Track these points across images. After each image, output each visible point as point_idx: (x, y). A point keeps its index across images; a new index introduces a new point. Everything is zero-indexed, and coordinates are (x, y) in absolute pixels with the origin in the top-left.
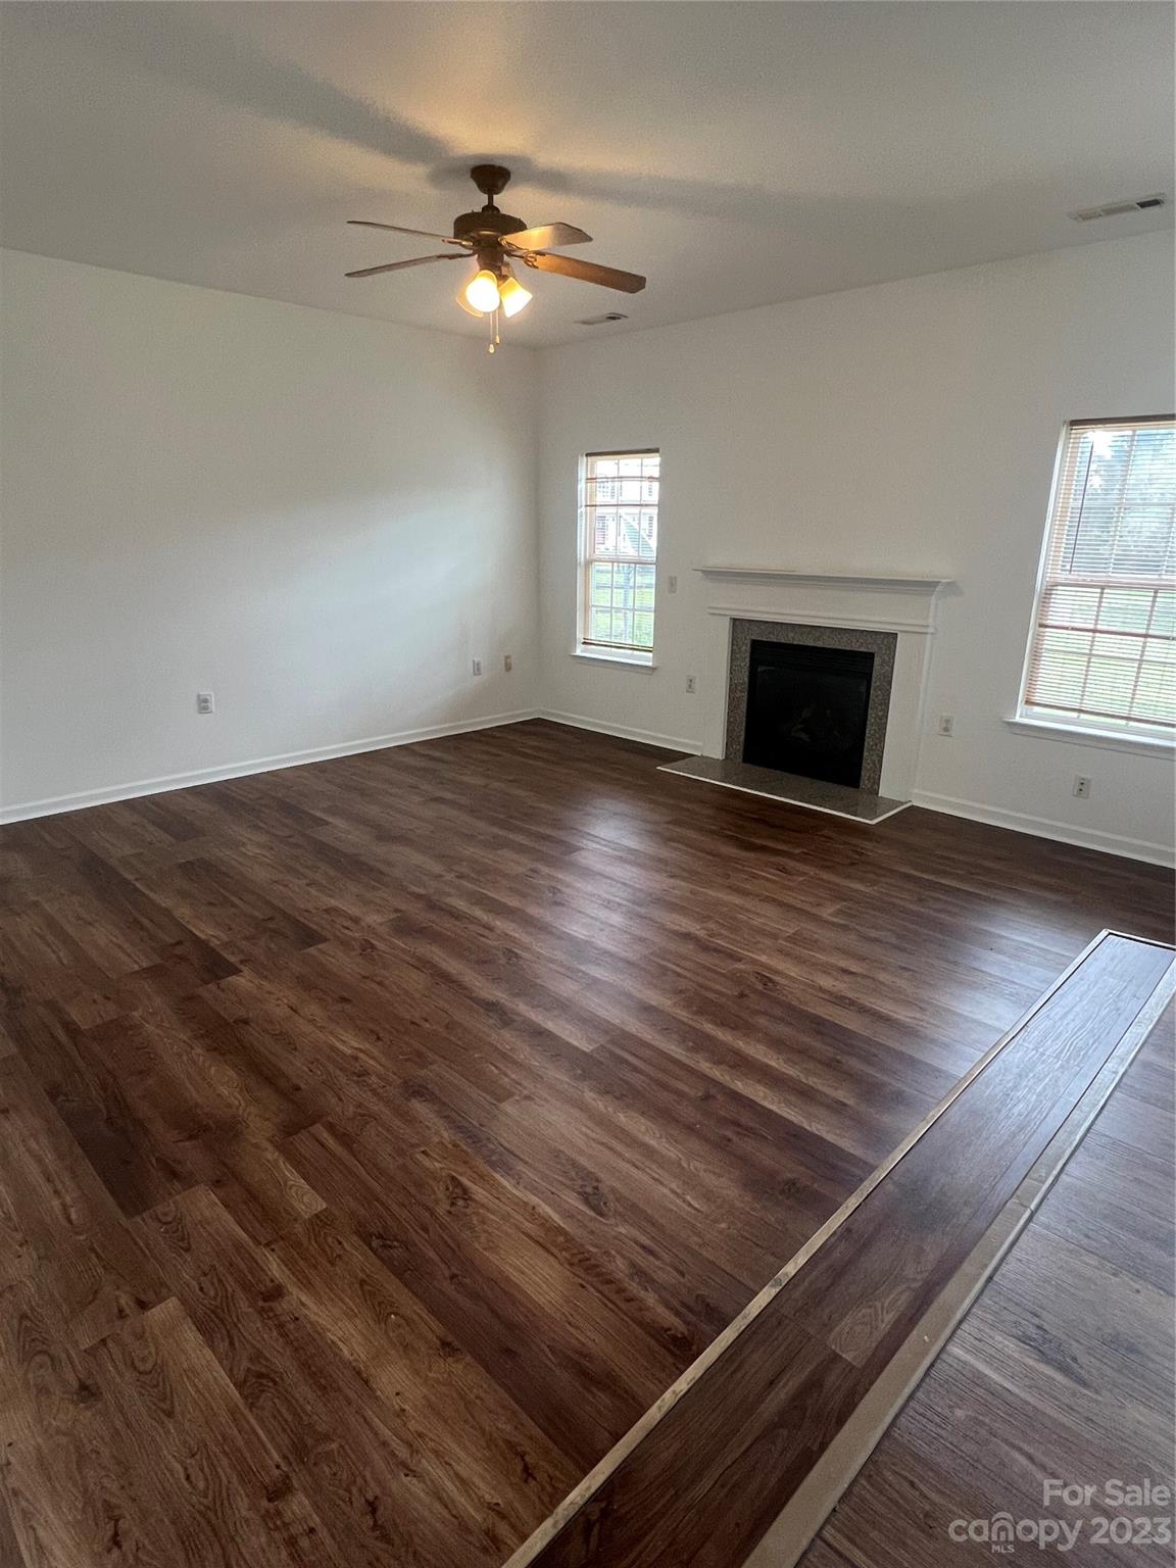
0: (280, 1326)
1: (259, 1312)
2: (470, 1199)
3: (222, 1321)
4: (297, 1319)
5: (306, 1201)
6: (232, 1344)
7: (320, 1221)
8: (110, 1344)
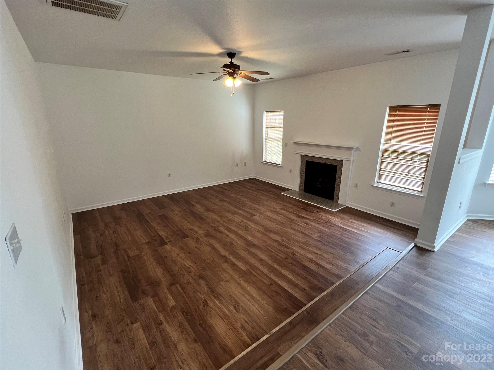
0: (160, 331)
1: (156, 328)
2: (208, 305)
3: (148, 329)
4: (164, 330)
5: (172, 302)
6: (149, 334)
7: (174, 307)
8: (124, 331)
